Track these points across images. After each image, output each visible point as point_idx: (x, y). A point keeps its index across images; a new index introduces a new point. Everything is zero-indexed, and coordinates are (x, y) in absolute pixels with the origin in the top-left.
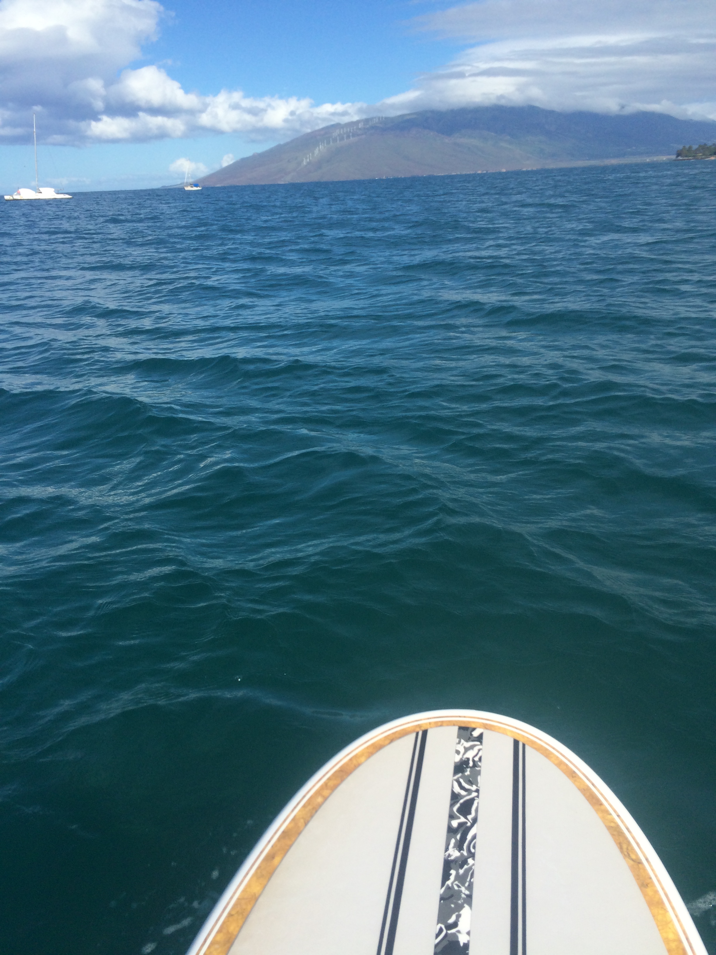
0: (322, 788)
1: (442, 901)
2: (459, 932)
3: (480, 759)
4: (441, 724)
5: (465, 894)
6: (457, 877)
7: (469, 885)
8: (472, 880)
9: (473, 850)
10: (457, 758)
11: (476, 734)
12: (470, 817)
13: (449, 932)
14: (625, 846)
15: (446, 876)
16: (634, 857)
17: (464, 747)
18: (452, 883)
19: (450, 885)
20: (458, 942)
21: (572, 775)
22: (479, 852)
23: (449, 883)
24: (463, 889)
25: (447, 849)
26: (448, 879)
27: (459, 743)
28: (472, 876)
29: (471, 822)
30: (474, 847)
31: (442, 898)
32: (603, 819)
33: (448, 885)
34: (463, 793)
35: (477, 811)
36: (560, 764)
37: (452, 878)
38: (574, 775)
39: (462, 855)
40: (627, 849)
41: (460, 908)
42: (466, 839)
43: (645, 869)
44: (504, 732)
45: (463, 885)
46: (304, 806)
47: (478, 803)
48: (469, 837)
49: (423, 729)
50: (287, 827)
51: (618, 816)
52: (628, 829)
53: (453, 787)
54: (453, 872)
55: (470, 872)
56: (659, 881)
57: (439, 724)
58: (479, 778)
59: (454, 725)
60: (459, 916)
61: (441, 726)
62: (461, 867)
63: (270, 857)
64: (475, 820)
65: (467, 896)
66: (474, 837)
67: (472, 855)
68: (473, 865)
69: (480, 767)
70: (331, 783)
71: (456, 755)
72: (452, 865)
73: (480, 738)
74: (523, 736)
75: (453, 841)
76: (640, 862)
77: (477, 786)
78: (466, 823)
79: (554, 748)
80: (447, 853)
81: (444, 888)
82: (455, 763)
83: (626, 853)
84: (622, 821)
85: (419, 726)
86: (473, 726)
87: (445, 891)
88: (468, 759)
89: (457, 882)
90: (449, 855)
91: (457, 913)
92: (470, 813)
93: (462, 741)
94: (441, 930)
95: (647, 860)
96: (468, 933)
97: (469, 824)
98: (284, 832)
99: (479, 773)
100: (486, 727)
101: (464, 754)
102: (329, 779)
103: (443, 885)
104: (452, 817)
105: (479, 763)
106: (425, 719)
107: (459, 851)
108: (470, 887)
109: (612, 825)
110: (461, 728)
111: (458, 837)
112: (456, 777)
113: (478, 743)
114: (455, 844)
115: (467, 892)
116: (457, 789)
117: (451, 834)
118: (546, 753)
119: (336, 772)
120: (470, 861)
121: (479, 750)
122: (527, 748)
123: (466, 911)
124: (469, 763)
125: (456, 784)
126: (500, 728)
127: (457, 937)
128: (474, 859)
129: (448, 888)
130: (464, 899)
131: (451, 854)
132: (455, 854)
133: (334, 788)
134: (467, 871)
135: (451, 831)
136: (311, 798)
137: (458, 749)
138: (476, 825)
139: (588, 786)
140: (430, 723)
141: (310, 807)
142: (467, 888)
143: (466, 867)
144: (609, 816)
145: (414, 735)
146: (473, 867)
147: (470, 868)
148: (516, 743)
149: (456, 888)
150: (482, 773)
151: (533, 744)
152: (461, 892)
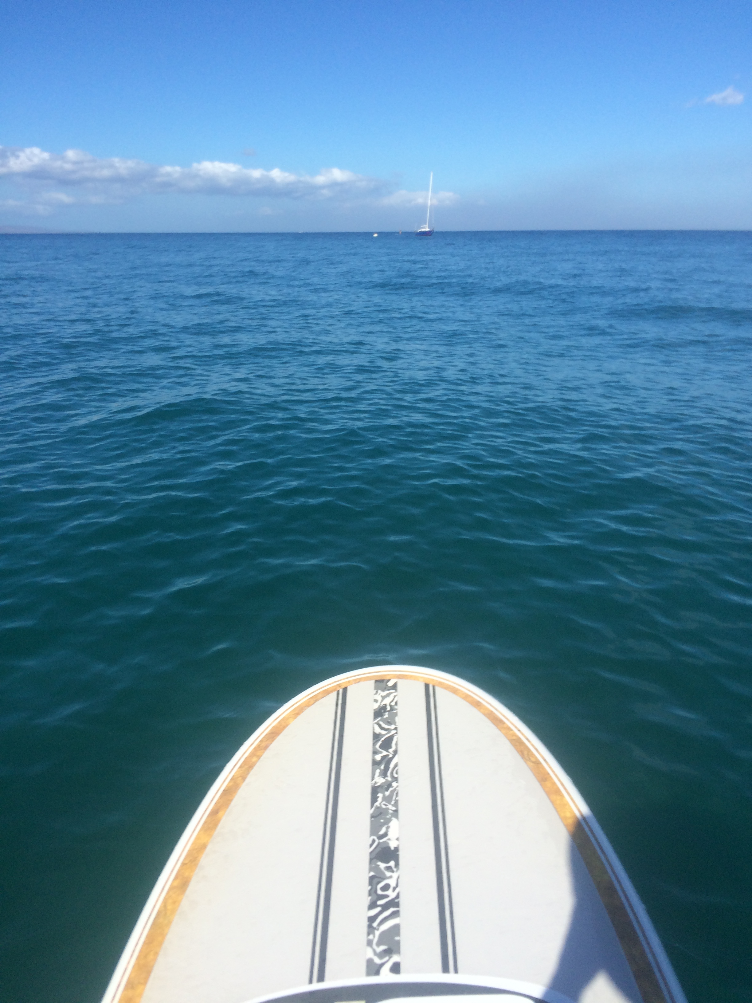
0: (256, 749)
1: (373, 819)
2: (389, 839)
3: (396, 703)
4: (360, 680)
5: (391, 810)
6: (384, 799)
7: (395, 803)
8: (397, 799)
9: (396, 776)
10: (376, 706)
11: (390, 684)
12: (391, 750)
13: (381, 841)
14: (525, 753)
15: (374, 799)
16: (533, 759)
17: (381, 696)
18: (380, 804)
19: (379, 805)
20: (389, 848)
21: (477, 705)
22: (400, 776)
23: (377, 804)
24: (390, 807)
25: (373, 778)
26: (376, 801)
27: (376, 693)
28: (397, 796)
29: (393, 754)
30: (397, 773)
31: (372, 816)
32: (506, 735)
33: (377, 806)
34: (383, 732)
35: (396, 744)
36: (466, 698)
37: (380, 800)
38: (479, 704)
39: (387, 780)
40: (528, 755)
41: (388, 821)
42: (389, 768)
43: (543, 768)
44: (415, 678)
45: (390, 803)
46: (241, 767)
47: (397, 738)
48: (392, 766)
49: (343, 687)
50: (227, 786)
51: (519, 730)
52: (527, 739)
53: (374, 730)
54: (380, 795)
55: (395, 793)
56: (556, 775)
57: (358, 681)
58: (397, 719)
59: (371, 680)
60: (388, 828)
61: (359, 682)
62: (387, 790)
63: (215, 813)
64: (396, 752)
65: (394, 811)
66: (396, 765)
67: (396, 779)
68: (397, 787)
69: (396, 709)
70: (264, 744)
71: (375, 703)
72: (379, 790)
73: (395, 687)
74: (433, 680)
75: (378, 771)
76: (538, 763)
77: (395, 725)
78: (388, 755)
79: (460, 686)
80: (373, 782)
81: (373, 809)
82: (374, 710)
83: (527, 758)
84: (523, 734)
85: (339, 685)
86: (388, 678)
87: (374, 811)
88: (386, 705)
89: (384, 803)
90: (376, 782)
91: (386, 826)
92: (391, 747)
93: (379, 691)
94: (374, 841)
95: (545, 760)
96: (397, 839)
97: (391, 756)
98: (224, 791)
99: (396, 714)
100: (400, 677)
101: (382, 701)
102: (261, 741)
103: (372, 806)
104: (375, 752)
105: (396, 707)
106: (344, 679)
107: (384, 778)
108: (396, 804)
109: (514, 738)
110: (376, 681)
111: (382, 767)
112: (376, 721)
113: (394, 691)
114: (380, 773)
115: (394, 808)
116: (378, 730)
117: (376, 766)
118: (455, 691)
119: (266, 735)
120: (394, 784)
121: (395, 696)
122: (437, 689)
123: (394, 823)
124: (386, 709)
125: (377, 727)
126: (411, 676)
127: (388, 843)
128: (397, 782)
129: (378, 808)
130: (391, 814)
131: (377, 781)
132: (380, 781)
133: (266, 747)
134: (392, 792)
135: (375, 764)
136: (246, 758)
137: (375, 698)
138: (397, 756)
139: (492, 712)
140: (349, 682)
141: (246, 767)
142: (393, 805)
143: (391, 789)
144: (511, 732)
145: (335, 694)
146: (397, 788)
147: (395, 790)
148: (427, 686)
149: (384, 807)
150: (399, 714)
151: (441, 684)
152: (388, 809)
